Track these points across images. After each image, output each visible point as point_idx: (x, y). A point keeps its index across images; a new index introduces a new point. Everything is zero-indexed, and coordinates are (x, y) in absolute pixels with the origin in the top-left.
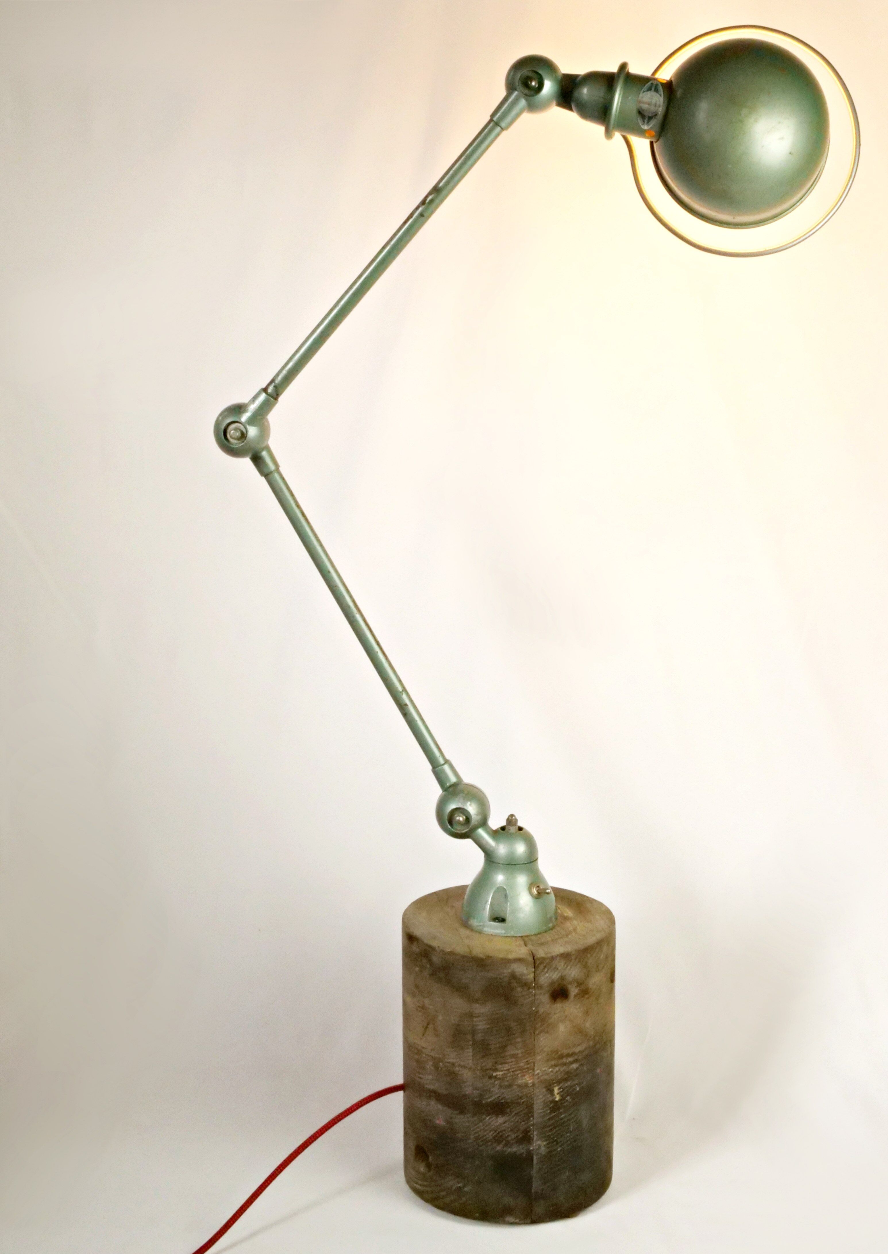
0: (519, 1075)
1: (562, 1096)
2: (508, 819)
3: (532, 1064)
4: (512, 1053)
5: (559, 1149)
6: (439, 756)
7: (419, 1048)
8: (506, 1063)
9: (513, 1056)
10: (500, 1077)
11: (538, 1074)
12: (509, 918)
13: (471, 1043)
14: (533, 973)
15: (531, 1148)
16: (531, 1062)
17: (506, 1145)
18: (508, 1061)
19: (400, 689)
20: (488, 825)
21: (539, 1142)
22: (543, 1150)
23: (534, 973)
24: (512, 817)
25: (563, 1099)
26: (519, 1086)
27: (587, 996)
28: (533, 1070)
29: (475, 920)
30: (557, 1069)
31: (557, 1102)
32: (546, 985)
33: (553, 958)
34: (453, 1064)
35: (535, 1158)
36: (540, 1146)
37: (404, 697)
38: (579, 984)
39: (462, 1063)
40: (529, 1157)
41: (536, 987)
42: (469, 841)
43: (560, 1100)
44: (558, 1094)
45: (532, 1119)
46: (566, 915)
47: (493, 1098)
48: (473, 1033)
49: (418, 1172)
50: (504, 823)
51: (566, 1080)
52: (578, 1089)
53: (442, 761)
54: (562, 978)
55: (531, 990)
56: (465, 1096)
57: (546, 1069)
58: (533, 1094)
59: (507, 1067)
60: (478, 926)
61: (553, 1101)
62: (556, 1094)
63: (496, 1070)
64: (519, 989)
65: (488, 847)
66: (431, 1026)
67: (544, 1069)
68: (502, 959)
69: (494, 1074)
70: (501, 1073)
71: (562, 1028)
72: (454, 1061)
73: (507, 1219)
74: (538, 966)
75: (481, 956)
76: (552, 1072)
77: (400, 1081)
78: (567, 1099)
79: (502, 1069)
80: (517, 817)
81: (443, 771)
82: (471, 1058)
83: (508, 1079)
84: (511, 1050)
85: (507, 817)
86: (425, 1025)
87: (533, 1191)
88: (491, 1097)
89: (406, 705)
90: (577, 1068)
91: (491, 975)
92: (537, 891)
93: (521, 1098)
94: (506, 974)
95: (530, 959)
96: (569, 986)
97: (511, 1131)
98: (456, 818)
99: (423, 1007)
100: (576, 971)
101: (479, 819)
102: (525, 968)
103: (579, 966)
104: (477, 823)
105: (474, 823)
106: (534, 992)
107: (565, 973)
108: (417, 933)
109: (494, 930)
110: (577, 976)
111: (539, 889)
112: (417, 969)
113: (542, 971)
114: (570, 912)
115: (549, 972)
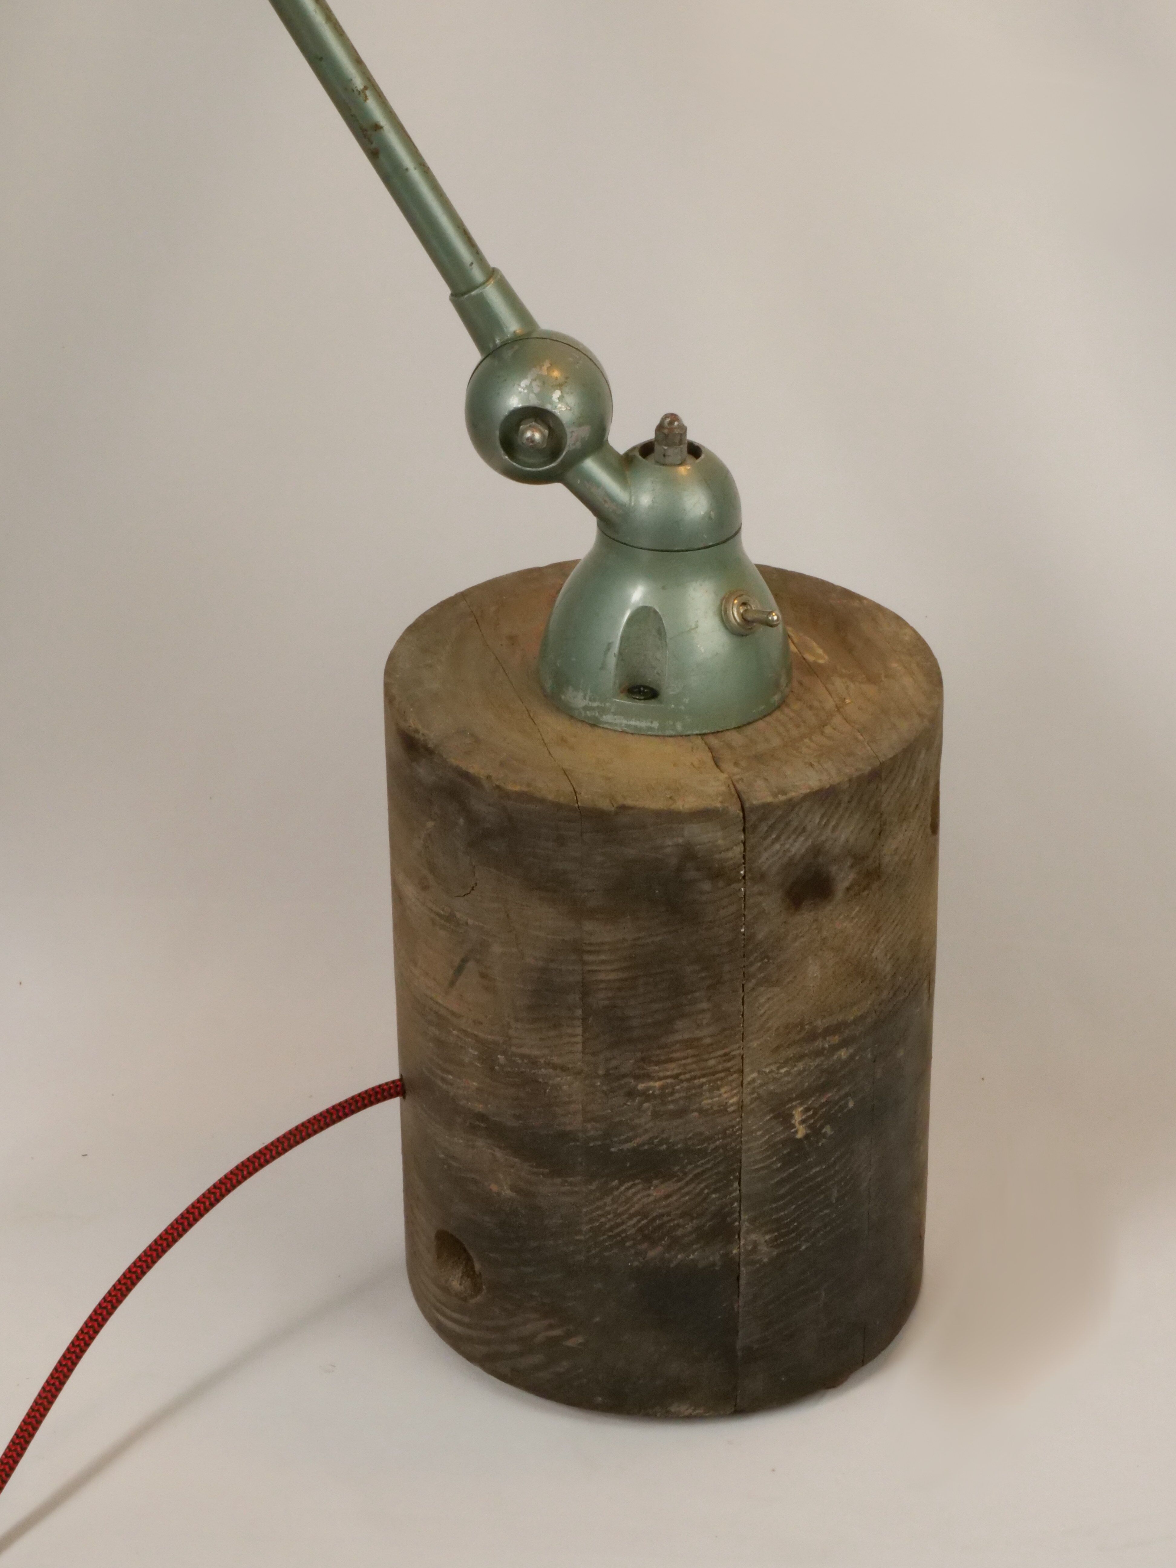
0: (706, 1087)
1: (810, 1127)
2: (660, 428)
3: (738, 1060)
4: (686, 1036)
5: (803, 1248)
7: (442, 1012)
8: (671, 1060)
9: (689, 1043)
10: (657, 1092)
11: (754, 1080)
12: (670, 688)
13: (579, 1012)
14: (742, 845)
15: (735, 1252)
16: (734, 1057)
17: (669, 1248)
18: (675, 1055)
19: (359, 83)
20: (609, 444)
21: (753, 1237)
22: (765, 1253)
23: (744, 843)
24: (671, 423)
25: (815, 1132)
26: (701, 1111)
27: (875, 886)
28: (741, 1072)
29: (580, 695)
30: (800, 1066)
31: (800, 1140)
32: (775, 869)
33: (792, 805)
34: (534, 1062)
35: (743, 1270)
36: (755, 1245)
37: (372, 104)
38: (857, 860)
39: (555, 1060)
40: (731, 1267)
41: (748, 876)
42: (557, 489)
43: (807, 1137)
44: (803, 1122)
45: (736, 1185)
46: (810, 658)
47: (639, 1140)
48: (586, 989)
49: (446, 1290)
50: (649, 435)
51: (823, 1088)
52: (851, 1104)
53: (478, 275)
54: (817, 851)
55: (735, 886)
56: (563, 1136)
57: (774, 1068)
58: (741, 1129)
59: (673, 1069)
60: (586, 708)
61: (792, 1140)
62: (797, 1124)
63: (648, 1077)
64: (707, 886)
65: (609, 505)
66: (471, 965)
67: (767, 1070)
68: (658, 814)
69: (641, 1086)
70: (658, 1084)
71: (813, 970)
72: (535, 1052)
73: (674, 1408)
74: (755, 827)
75: (604, 804)
76: (788, 1073)
77: (392, 1073)
78: (824, 1131)
79: (661, 1074)
80: (686, 421)
81: (483, 304)
82: (579, 1047)
83: (677, 1096)
84: (683, 1030)
85: (658, 422)
86: (457, 961)
87: (739, 1344)
88: (635, 1137)
89: (377, 127)
90: (851, 1057)
91: (631, 852)
92: (743, 617)
93: (710, 1139)
94: (668, 850)
95: (734, 809)
96: (834, 869)
97: (682, 1215)
98: (524, 432)
99: (450, 918)
100: (851, 828)
101: (584, 432)
102: (720, 834)
103: (857, 816)
104: (578, 445)
105: (572, 447)
106: (743, 889)
107: (823, 838)
108: (426, 732)
109: (633, 723)
110: (852, 840)
111: (746, 611)
112: (430, 824)
113: (765, 838)
114: (820, 651)
115: (782, 839)
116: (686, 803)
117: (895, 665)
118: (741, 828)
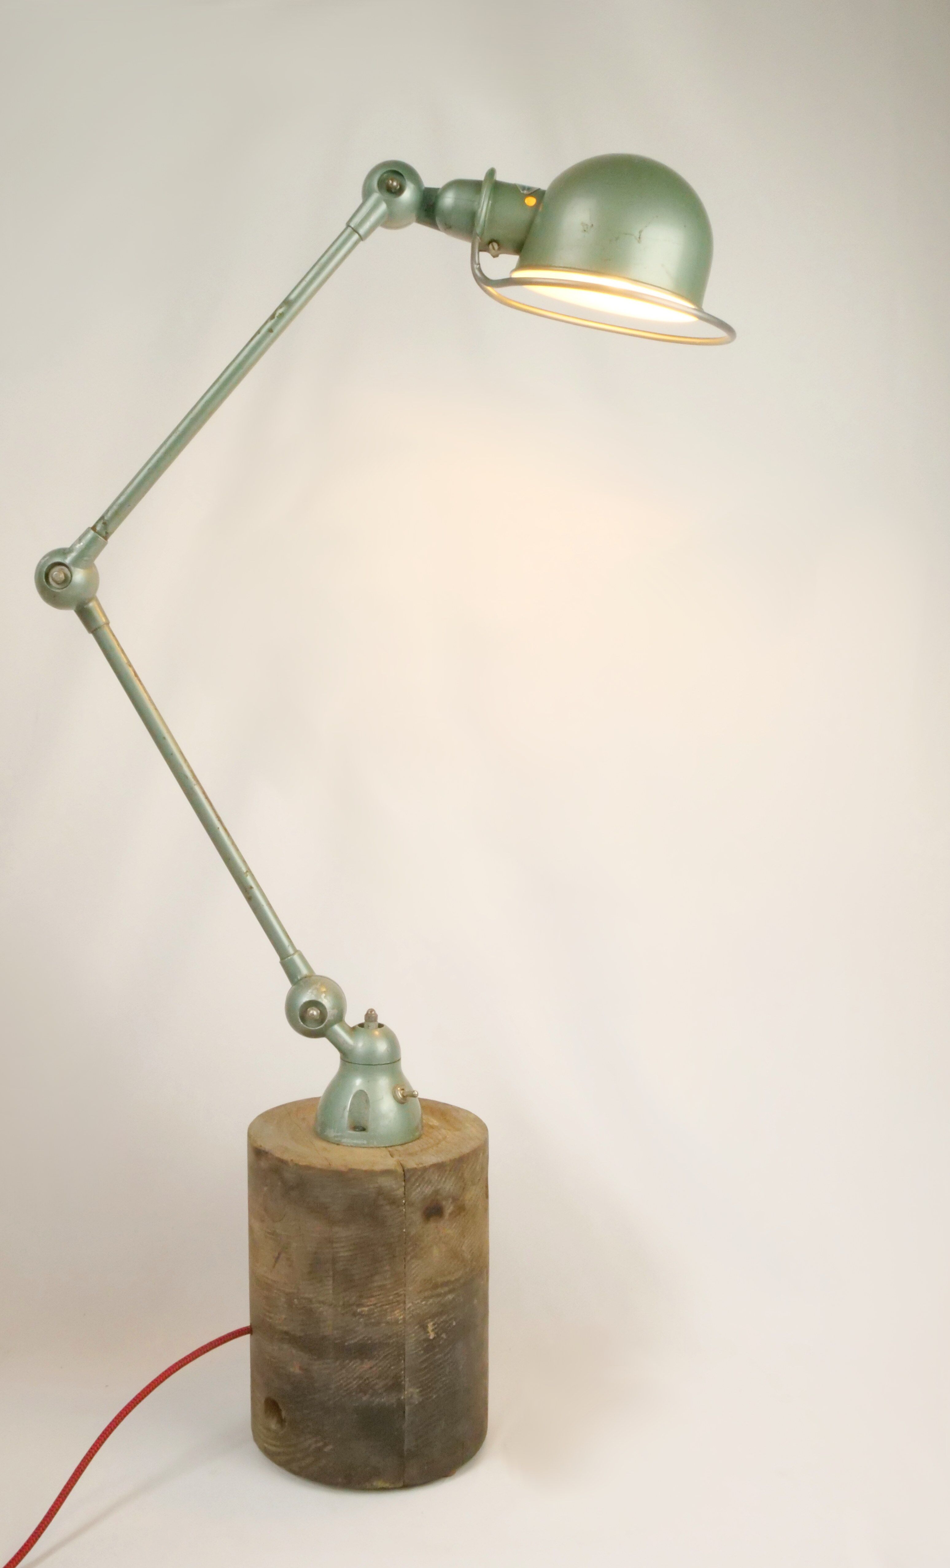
0: (388, 1310)
1: (436, 1333)
2: (366, 1015)
3: (403, 1297)
4: (379, 1284)
5: (434, 1397)
6: (289, 946)
7: (269, 1282)
8: (372, 1296)
9: (381, 1287)
10: (366, 1313)
11: (410, 1307)
12: (371, 1126)
13: (331, 1273)
14: (403, 1188)
15: (402, 1398)
16: (401, 1295)
17: (372, 1396)
18: (375, 1294)
19: (244, 869)
20: (345, 1021)
21: (411, 1390)
22: (417, 1399)
24: (371, 1012)
25: (438, 1335)
26: (388, 1323)
27: (463, 1214)
28: (405, 1303)
29: (332, 1132)
30: (431, 1301)
31: (431, 1340)
32: (418, 1201)
33: (425, 1169)
34: (310, 1300)
35: (407, 1408)
36: (412, 1394)
37: (249, 878)
38: (455, 1199)
39: (320, 1298)
40: (401, 1406)
41: (406, 1203)
42: (324, 1040)
43: (434, 1338)
44: (433, 1330)
45: (403, 1361)
47: (358, 1339)
48: (334, 1261)
49: (269, 1429)
50: (362, 1020)
51: (441, 1313)
52: (454, 1324)
53: (291, 951)
54: (436, 1192)
55: (401, 1208)
56: (324, 1338)
57: (419, 1301)
58: (405, 1332)
59: (373, 1300)
60: (335, 1137)
61: (427, 1340)
62: (430, 1331)
63: (362, 1305)
64: (388, 1208)
65: (344, 1045)
66: (283, 1255)
67: (416, 1302)
68: (366, 1172)
69: (359, 1310)
70: (366, 1309)
71: (436, 1252)
72: (311, 1296)
73: (375, 1484)
74: (409, 1179)
75: (343, 1169)
76: (426, 1304)
77: (246, 1323)
78: (442, 1336)
79: (369, 1304)
80: (377, 1012)
81: (293, 962)
82: (331, 1292)
83: (375, 1315)
84: (378, 1281)
85: (365, 1013)
86: (276, 1254)
87: (405, 1448)
88: (356, 1337)
89: (251, 888)
90: (454, 1299)
91: (354, 1191)
92: (402, 1094)
93: (390, 1337)
94: (371, 1190)
95: (400, 1170)
96: (444, 1203)
97: (378, 1378)
98: (309, 1011)
99: (273, 1233)
100: (451, 1184)
101: (335, 1012)
102: (394, 1182)
103: (453, 1178)
104: (332, 1018)
105: (330, 1018)
106: (404, 1210)
107: (439, 1187)
108: (265, 1147)
109: (355, 1141)
110: (452, 1190)
111: (403, 1092)
112: (265, 1189)
113: (414, 1185)
115: (421, 1186)
116: (378, 1167)
117: (467, 1126)
118: (403, 1180)
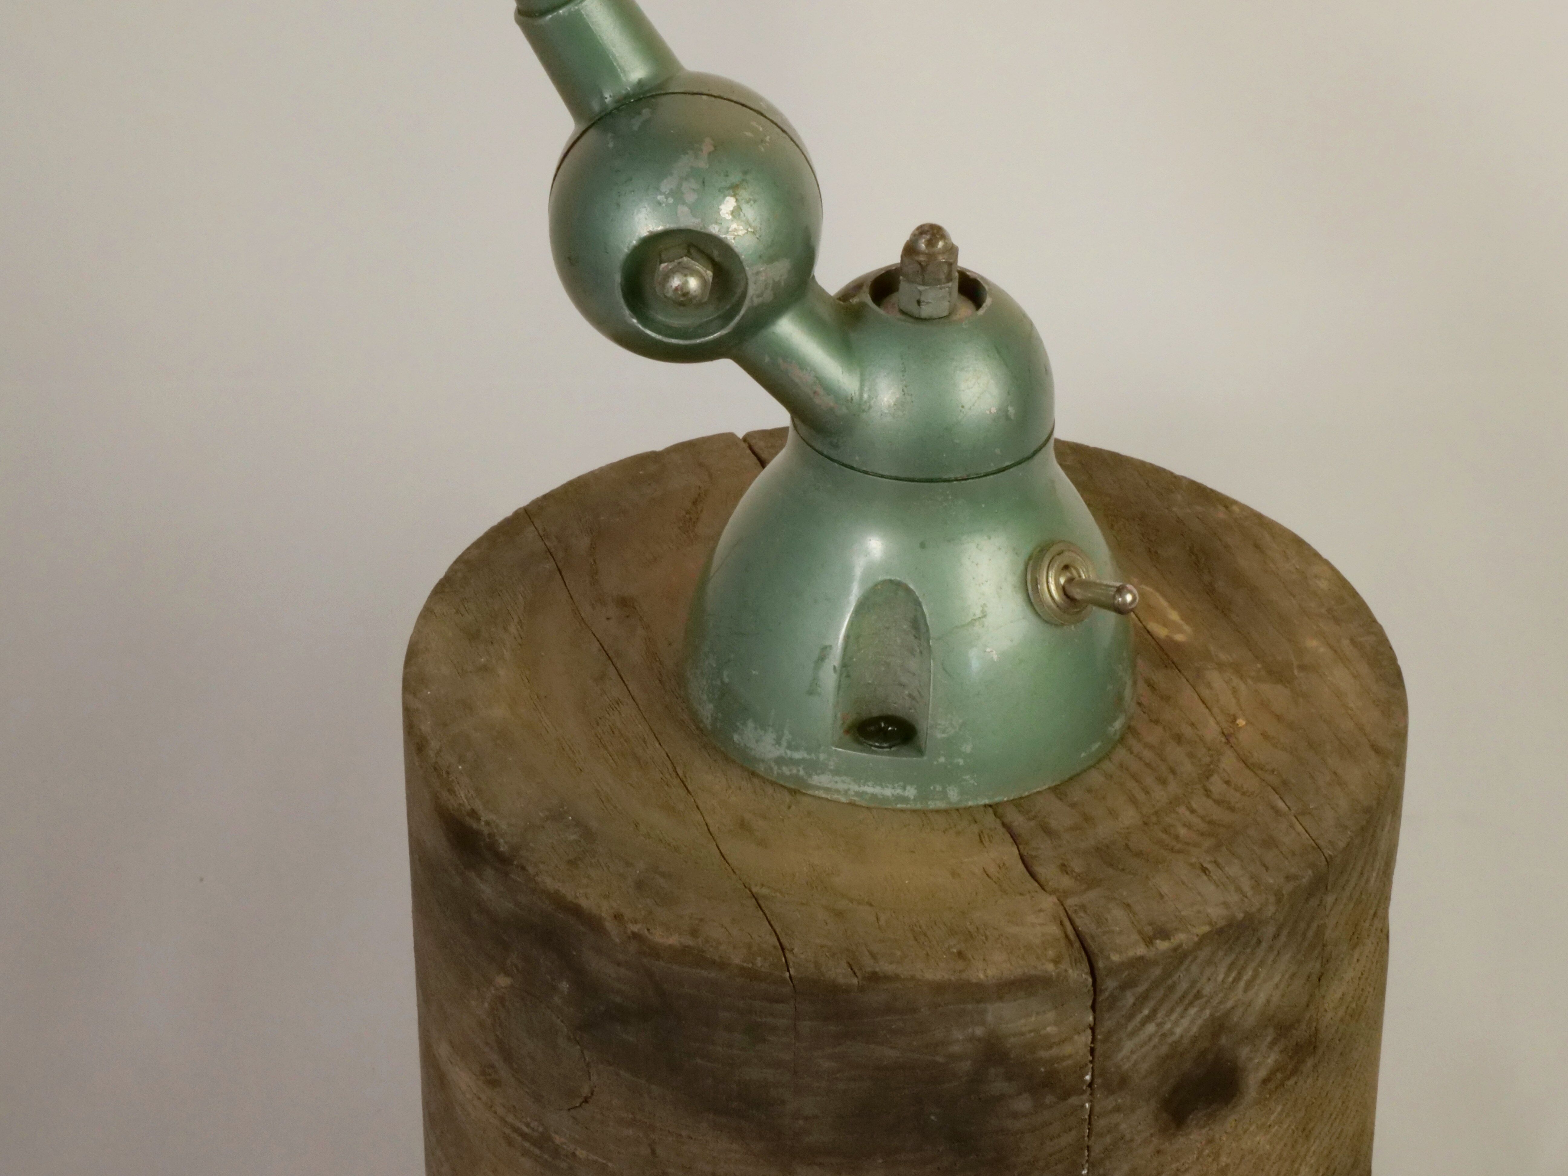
2: (910, 250)
12: (937, 726)
14: (1089, 1032)
20: (816, 283)
23: (1093, 1029)
24: (931, 243)
29: (769, 737)
32: (1144, 1067)
33: (1180, 953)
38: (1283, 1029)
41: (1099, 1081)
46: (1161, 632)
55: (1074, 1100)
60: (780, 761)
64: (1023, 1104)
65: (823, 401)
68: (939, 988)
74: (1114, 1000)
75: (838, 971)
85: (906, 241)
91: (889, 1054)
92: (1064, 591)
94: (956, 1048)
95: (1078, 973)
96: (1244, 1052)
98: (667, 277)
100: (1276, 979)
101: (780, 270)
102: (1051, 1015)
103: (1286, 957)
104: (768, 296)
105: (756, 301)
106: (1087, 1105)
107: (1229, 1004)
108: (491, 817)
109: (869, 789)
110: (1275, 999)
111: (1070, 580)
113: (1130, 1017)
114: (1174, 616)
115: (1160, 1015)
117: (1312, 643)
118: (1090, 1003)
